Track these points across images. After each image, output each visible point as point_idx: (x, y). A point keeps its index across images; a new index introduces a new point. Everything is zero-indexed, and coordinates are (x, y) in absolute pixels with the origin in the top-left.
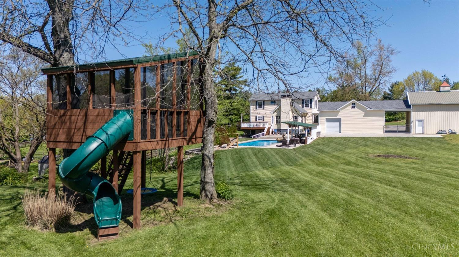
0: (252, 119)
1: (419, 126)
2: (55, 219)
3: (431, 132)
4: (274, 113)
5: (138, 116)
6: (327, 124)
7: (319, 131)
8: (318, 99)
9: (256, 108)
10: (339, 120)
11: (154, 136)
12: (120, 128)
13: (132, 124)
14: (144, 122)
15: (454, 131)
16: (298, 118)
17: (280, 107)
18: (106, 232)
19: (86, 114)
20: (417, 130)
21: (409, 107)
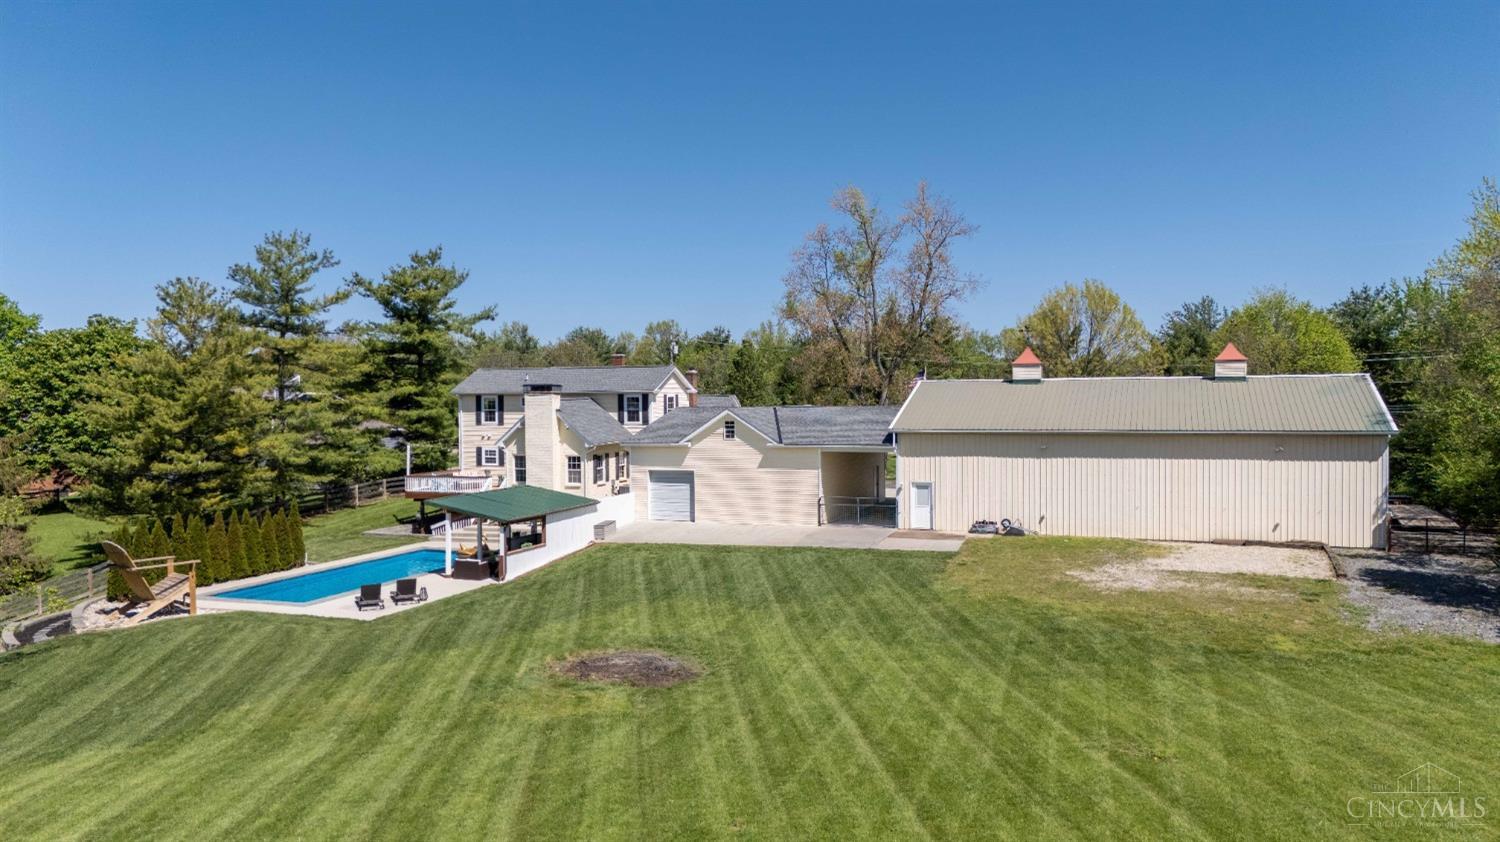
0: (467, 457)
1: (920, 503)
3: (954, 530)
4: (506, 443)
6: (652, 489)
8: (686, 389)
9: (478, 422)
10: (688, 478)
15: (1016, 525)
16: (582, 464)
17: (524, 423)
20: (914, 518)
21: (888, 439)
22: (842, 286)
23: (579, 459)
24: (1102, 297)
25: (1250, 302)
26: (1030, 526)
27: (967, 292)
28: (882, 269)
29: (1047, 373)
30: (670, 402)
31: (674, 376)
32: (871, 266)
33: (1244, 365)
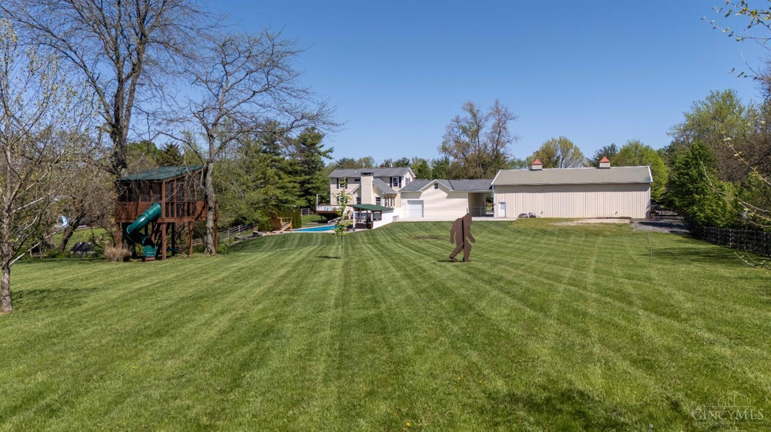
0: (333, 200)
1: (501, 208)
2: (122, 256)
3: (513, 216)
4: (354, 193)
5: (164, 206)
6: (408, 206)
7: (396, 215)
8: (412, 176)
9: (338, 188)
10: (422, 202)
11: (173, 216)
12: (154, 212)
13: (160, 210)
14: (167, 209)
15: (534, 215)
16: (381, 200)
17: (360, 186)
18: (149, 259)
19: (137, 205)
20: (500, 214)
21: (491, 188)
22: (465, 139)
23: (379, 198)
24: (566, 143)
25: (625, 145)
26: (538, 215)
27: (514, 141)
28: (482, 132)
29: (543, 167)
30: (407, 180)
31: (409, 171)
32: (478, 131)
33: (609, 164)
